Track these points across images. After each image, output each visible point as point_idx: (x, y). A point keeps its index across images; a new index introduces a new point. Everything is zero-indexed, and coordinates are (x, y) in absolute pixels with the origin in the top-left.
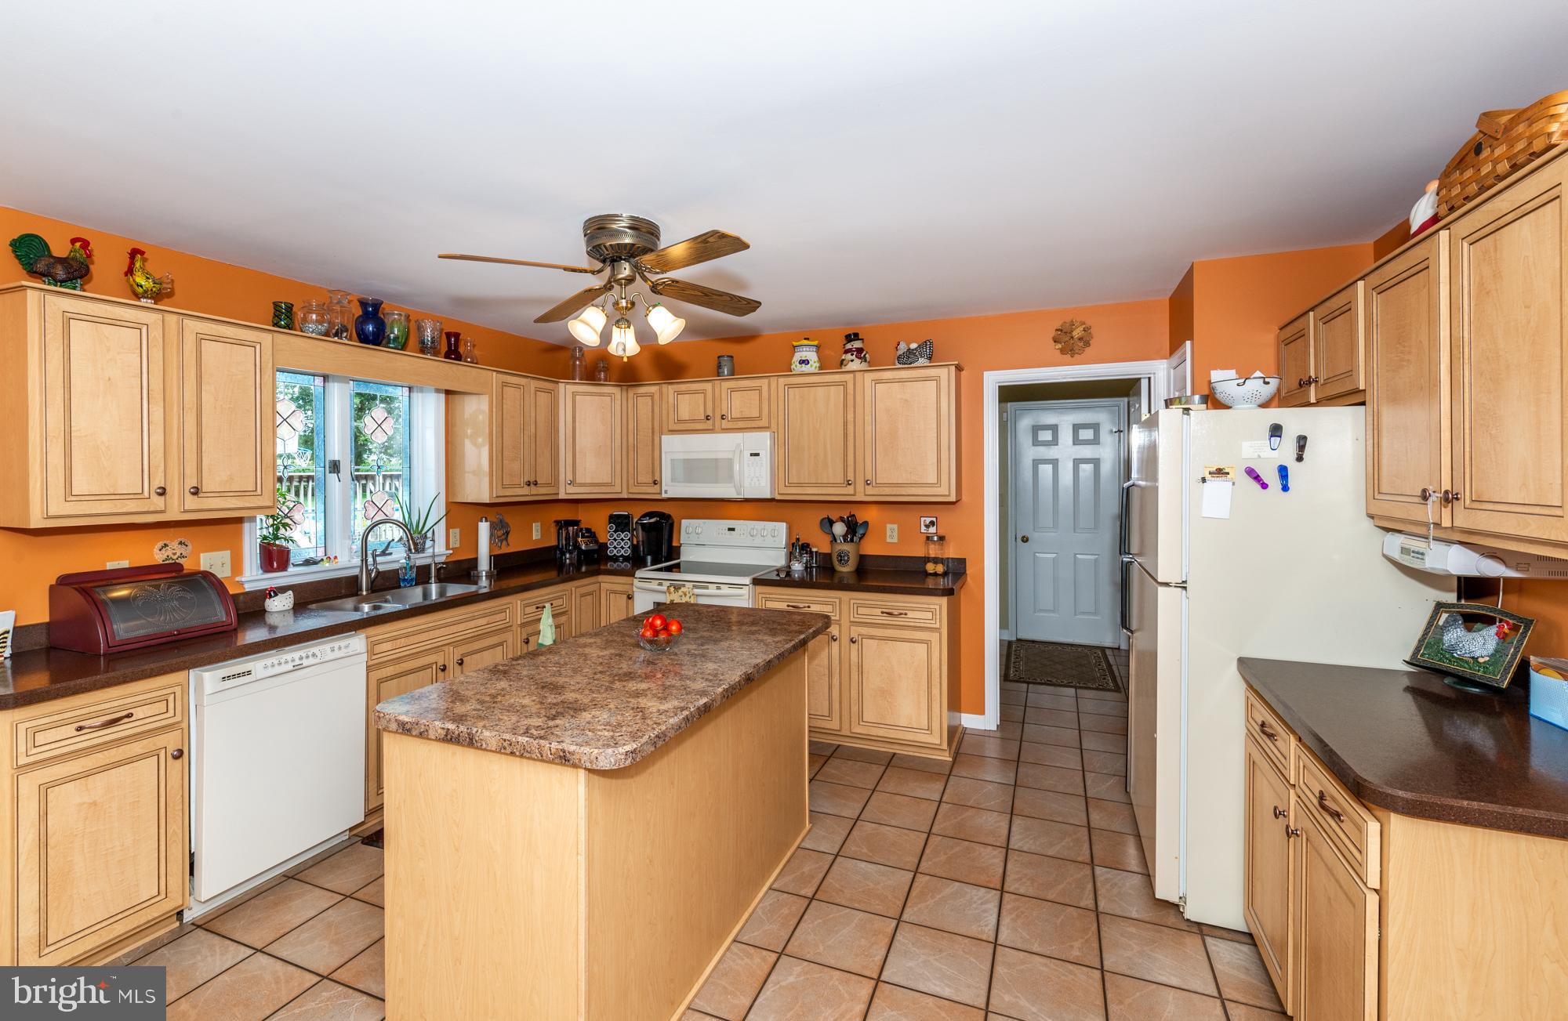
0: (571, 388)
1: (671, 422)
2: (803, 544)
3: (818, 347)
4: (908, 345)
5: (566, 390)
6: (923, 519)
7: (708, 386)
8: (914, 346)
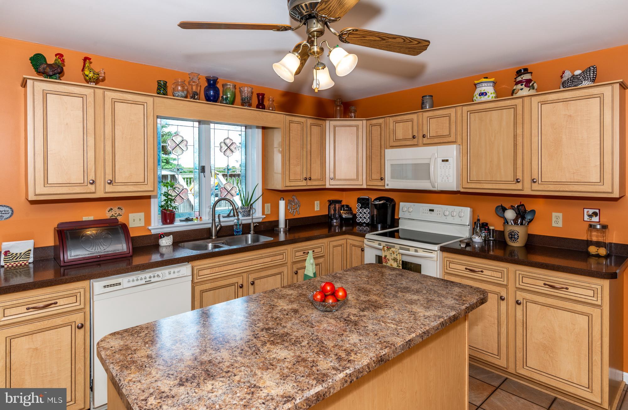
0: (333, 123)
1: (391, 140)
2: (483, 224)
3: (494, 83)
4: (572, 72)
5: (329, 124)
6: (586, 210)
7: (414, 117)
8: (578, 72)
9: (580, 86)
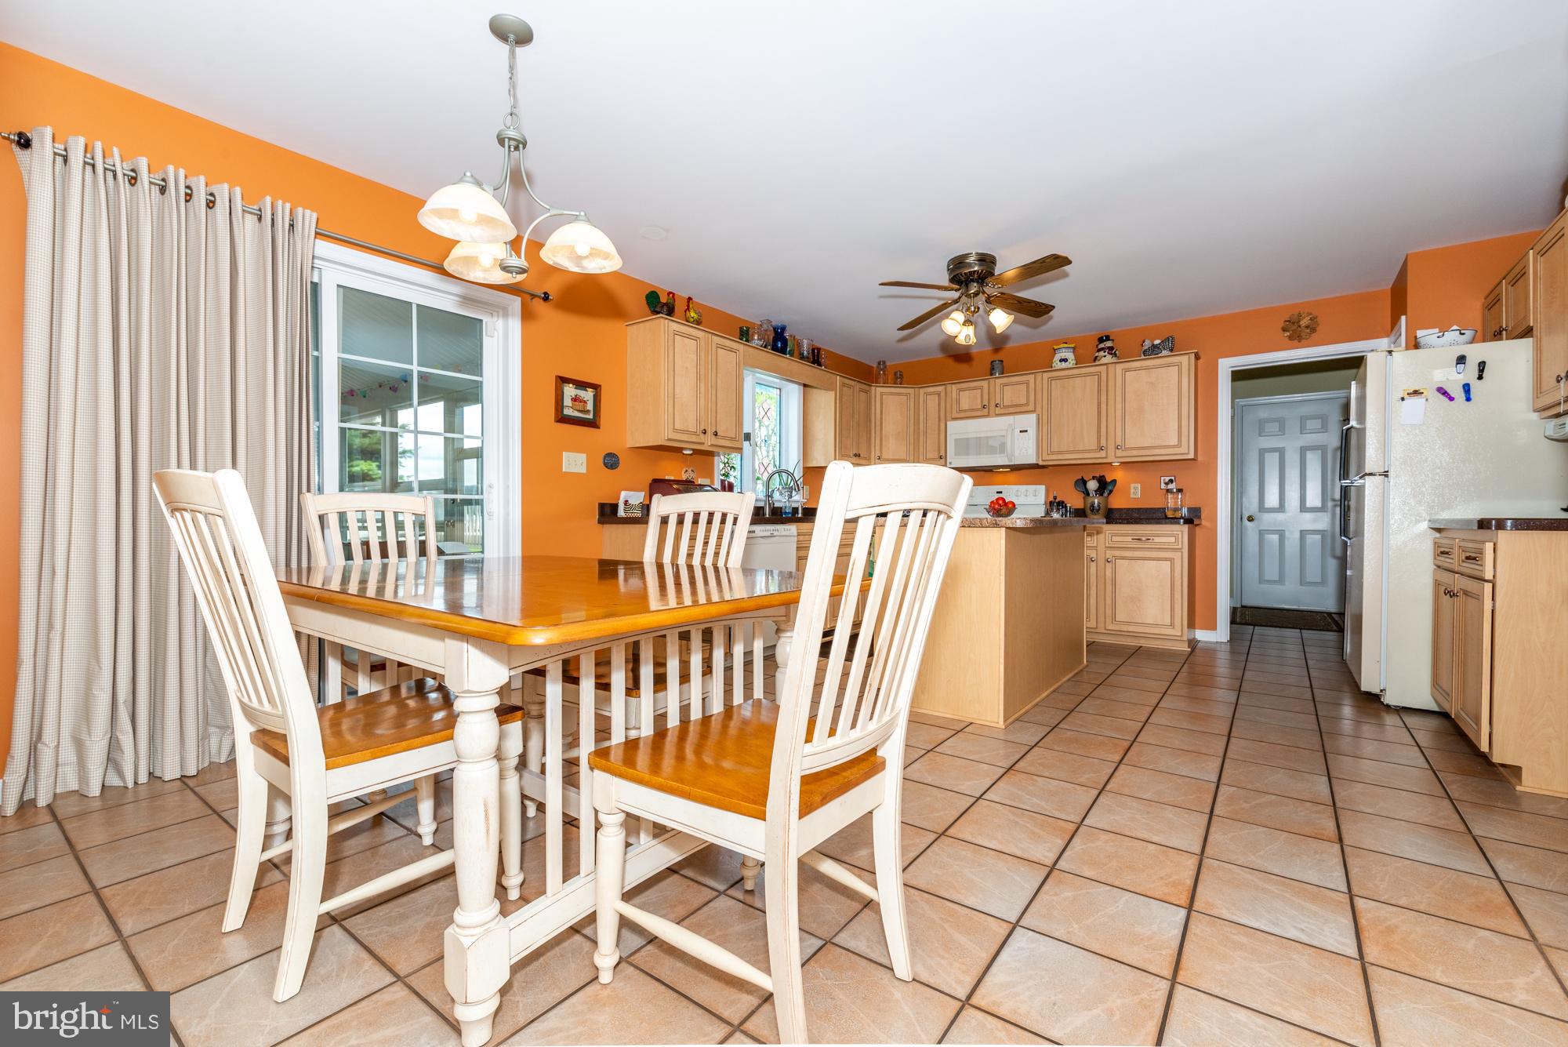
0: (879, 390)
1: (954, 411)
2: (1059, 502)
3: (1074, 348)
4: (1152, 342)
5: (878, 391)
6: (1162, 478)
7: (985, 384)
8: (1157, 342)
9: (1160, 355)
